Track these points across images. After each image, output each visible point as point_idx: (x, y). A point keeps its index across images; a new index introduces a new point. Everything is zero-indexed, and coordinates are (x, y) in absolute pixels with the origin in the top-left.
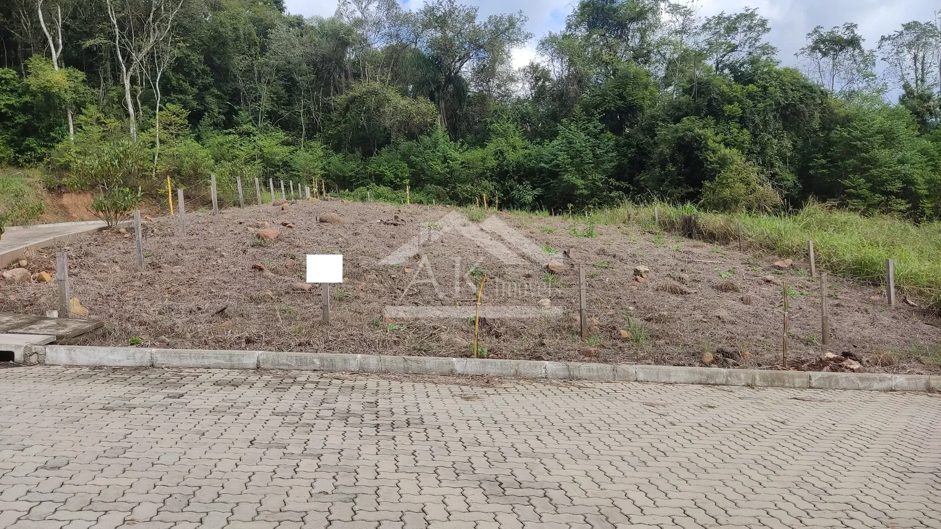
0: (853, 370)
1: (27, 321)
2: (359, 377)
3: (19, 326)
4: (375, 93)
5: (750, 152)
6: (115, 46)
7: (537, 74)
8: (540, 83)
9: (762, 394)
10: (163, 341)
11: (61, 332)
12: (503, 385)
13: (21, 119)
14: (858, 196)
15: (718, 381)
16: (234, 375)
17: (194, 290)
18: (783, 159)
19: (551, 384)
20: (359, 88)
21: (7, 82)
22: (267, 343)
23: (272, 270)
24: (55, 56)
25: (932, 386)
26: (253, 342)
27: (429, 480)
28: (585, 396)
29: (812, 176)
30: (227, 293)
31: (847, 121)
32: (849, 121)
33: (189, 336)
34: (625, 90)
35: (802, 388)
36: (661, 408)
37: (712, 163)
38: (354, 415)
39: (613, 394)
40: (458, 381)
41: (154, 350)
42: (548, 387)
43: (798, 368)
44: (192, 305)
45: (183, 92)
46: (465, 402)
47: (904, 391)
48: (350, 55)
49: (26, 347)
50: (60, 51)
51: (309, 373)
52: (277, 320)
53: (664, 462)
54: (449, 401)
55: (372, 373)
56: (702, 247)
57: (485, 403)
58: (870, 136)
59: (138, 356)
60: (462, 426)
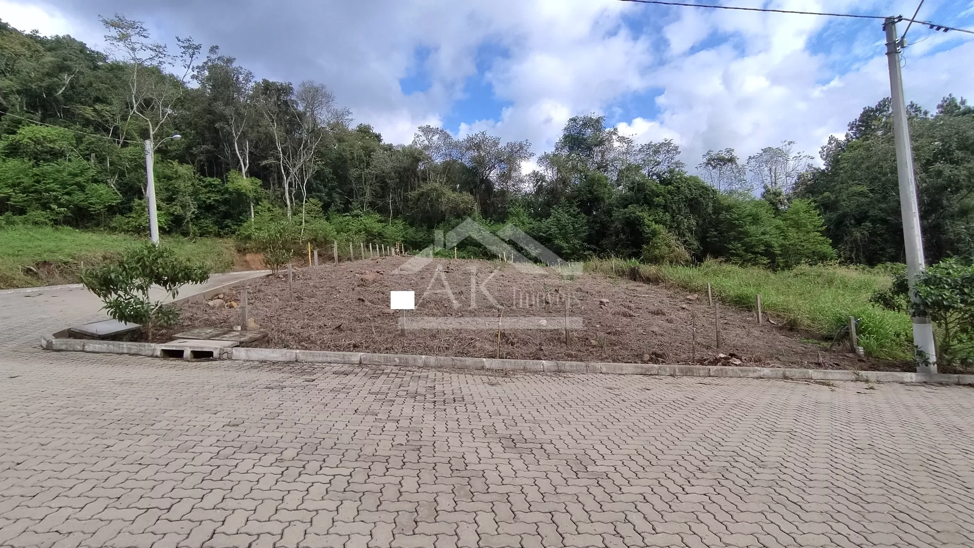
0: (736, 365)
1: (222, 332)
2: (424, 371)
3: (217, 335)
4: (436, 190)
5: (671, 227)
6: (280, 164)
7: (537, 177)
8: (539, 183)
9: (680, 380)
10: (303, 346)
11: (242, 339)
12: (516, 376)
13: (223, 208)
14: (737, 255)
15: (652, 373)
16: (346, 368)
17: (323, 314)
18: (691, 231)
19: (547, 375)
20: (426, 187)
21: (215, 186)
22: (366, 348)
23: (370, 301)
24: (244, 171)
25: (787, 375)
26: (358, 347)
27: (467, 438)
28: (568, 383)
29: (708, 242)
30: (342, 316)
31: (729, 208)
32: (732, 208)
33: (319, 342)
34: (592, 188)
35: (705, 377)
36: (616, 390)
37: (647, 234)
38: (420, 395)
39: (586, 382)
40: (487, 373)
41: (298, 351)
42: (545, 377)
43: (702, 364)
44: (321, 323)
45: (320, 191)
46: (491, 387)
47: (769, 378)
48: (421, 167)
49: (221, 349)
50: (247, 167)
51: (392, 367)
52: (373, 333)
53: (618, 426)
54: (481, 387)
55: (432, 367)
56: (642, 286)
57: (504, 388)
58: (744, 218)
59: (288, 354)
60: (488, 402)
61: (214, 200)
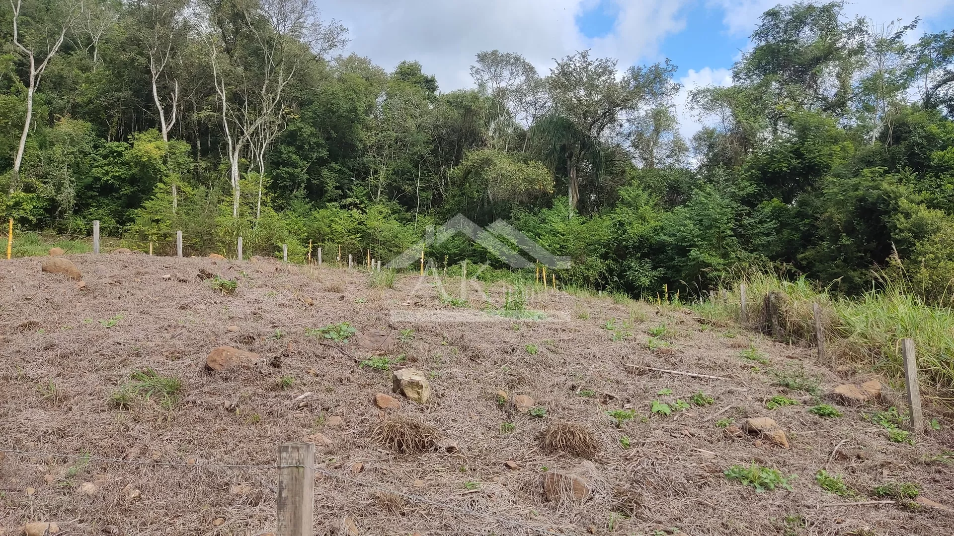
6: (222, 119)
13: (127, 190)
21: (119, 155)
24: (165, 130)
34: (803, 144)
50: (171, 126)
61: (114, 177)
